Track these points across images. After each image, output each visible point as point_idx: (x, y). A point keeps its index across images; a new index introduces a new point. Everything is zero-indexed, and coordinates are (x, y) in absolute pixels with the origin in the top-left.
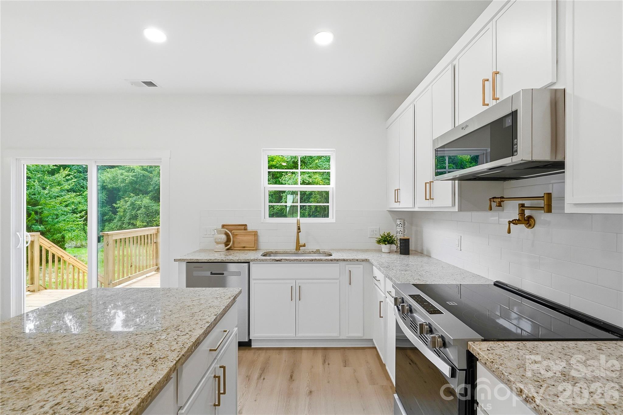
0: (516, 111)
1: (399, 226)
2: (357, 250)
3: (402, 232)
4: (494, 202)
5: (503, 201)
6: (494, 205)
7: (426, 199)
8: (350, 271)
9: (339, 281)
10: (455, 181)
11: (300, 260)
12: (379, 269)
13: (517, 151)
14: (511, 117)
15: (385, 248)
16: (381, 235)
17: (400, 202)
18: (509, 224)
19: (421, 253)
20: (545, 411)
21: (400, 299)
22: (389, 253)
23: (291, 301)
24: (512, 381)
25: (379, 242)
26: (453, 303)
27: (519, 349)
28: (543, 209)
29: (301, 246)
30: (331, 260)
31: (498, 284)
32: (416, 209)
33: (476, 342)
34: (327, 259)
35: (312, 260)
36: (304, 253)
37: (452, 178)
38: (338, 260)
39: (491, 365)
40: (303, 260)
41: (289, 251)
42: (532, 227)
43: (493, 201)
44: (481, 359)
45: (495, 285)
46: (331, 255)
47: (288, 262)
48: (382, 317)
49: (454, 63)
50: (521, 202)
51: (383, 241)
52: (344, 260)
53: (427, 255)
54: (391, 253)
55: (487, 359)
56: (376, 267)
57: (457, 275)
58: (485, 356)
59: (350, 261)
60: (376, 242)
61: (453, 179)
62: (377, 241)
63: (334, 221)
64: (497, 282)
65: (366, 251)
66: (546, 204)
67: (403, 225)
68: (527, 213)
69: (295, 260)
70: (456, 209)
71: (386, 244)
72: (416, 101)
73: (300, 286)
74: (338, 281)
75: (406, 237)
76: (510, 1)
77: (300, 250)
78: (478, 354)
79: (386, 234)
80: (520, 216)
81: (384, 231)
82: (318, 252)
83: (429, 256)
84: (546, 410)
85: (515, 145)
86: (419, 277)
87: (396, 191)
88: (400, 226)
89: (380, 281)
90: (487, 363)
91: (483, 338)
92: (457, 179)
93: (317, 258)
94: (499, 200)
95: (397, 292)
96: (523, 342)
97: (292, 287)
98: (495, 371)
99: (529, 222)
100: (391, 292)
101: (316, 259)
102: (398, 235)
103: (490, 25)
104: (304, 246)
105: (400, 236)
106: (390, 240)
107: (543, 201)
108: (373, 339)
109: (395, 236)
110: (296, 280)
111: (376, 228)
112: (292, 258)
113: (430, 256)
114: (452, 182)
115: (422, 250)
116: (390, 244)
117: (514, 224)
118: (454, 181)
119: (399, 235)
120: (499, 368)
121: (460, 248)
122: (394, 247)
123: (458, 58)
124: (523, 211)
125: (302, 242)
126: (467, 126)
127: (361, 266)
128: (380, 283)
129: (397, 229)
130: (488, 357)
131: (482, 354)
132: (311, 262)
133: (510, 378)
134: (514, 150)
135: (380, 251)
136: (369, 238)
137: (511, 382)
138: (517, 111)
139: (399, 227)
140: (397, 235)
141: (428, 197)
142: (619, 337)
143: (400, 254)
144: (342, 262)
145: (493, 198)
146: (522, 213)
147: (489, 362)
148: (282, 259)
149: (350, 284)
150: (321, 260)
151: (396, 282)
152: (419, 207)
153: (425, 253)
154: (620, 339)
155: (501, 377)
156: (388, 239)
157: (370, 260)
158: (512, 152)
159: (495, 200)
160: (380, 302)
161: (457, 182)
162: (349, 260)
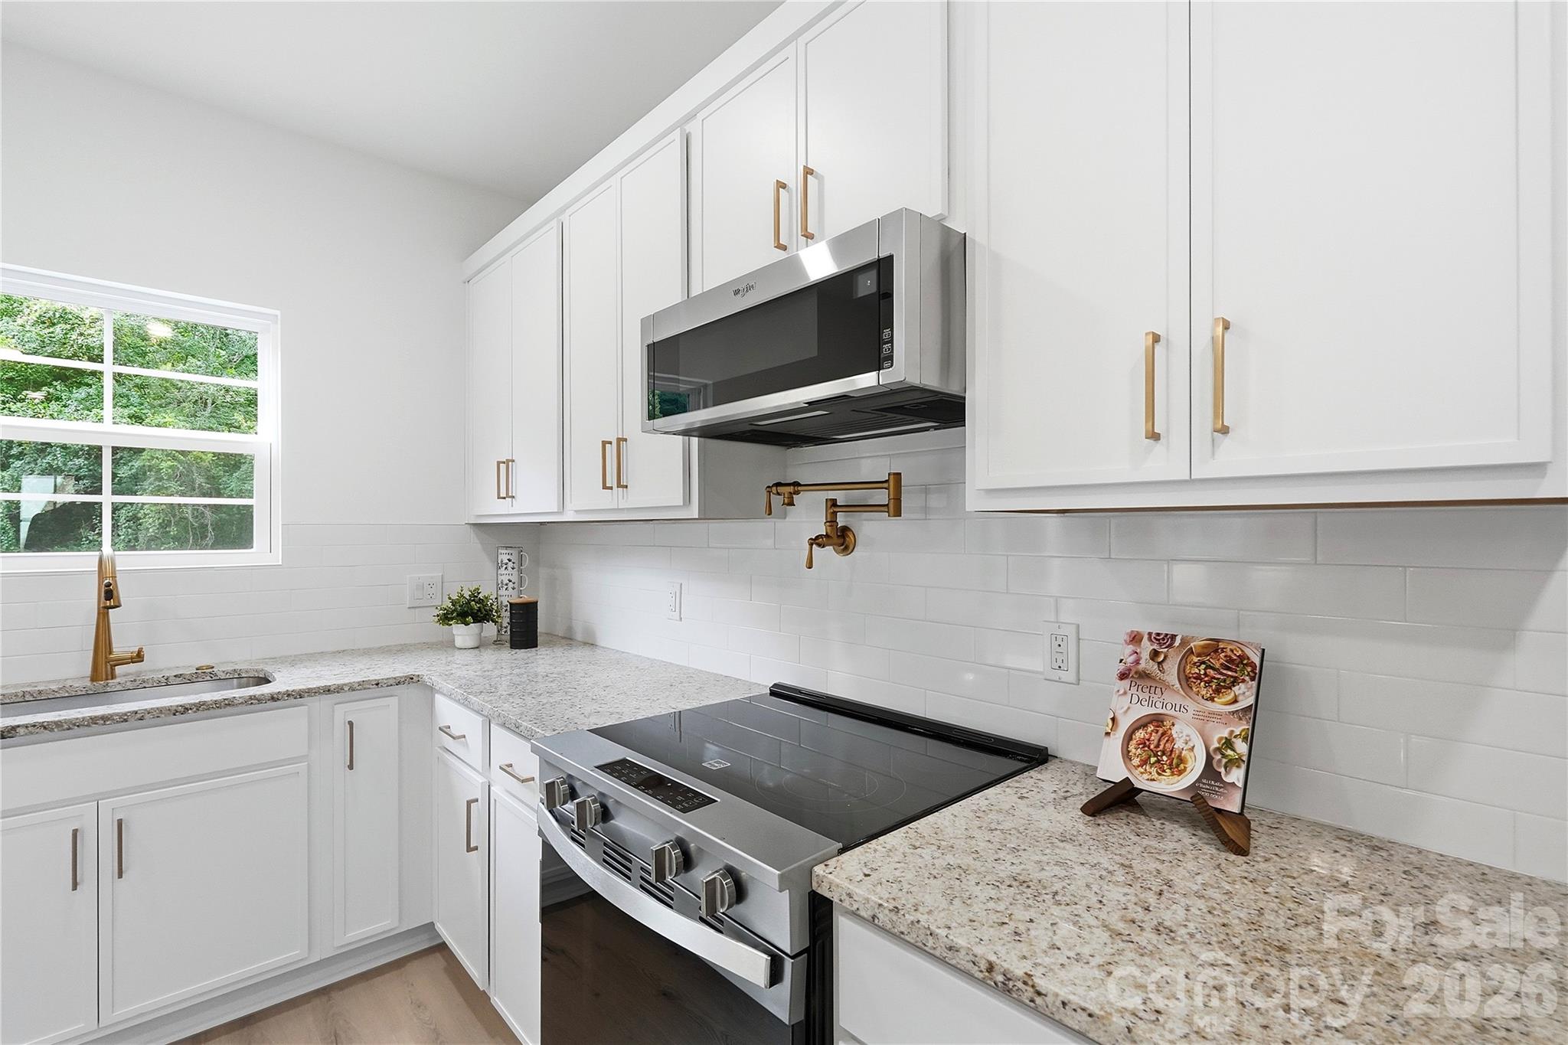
0: (890, 259)
1: (506, 568)
2: (367, 652)
3: (514, 583)
4: (778, 494)
5: (797, 493)
6: (777, 500)
7: (605, 487)
8: (351, 724)
9: (309, 766)
10: (691, 438)
11: (124, 718)
12: (465, 703)
13: (890, 358)
14: (874, 273)
15: (463, 634)
16: (450, 598)
17: (514, 497)
18: (811, 545)
19: (568, 639)
20: (1064, 1004)
21: (563, 783)
22: (477, 648)
23: (75, 888)
24: (962, 947)
25: (446, 618)
26: (721, 763)
27: (916, 848)
28: (885, 509)
29: (122, 662)
30: (273, 698)
31: (779, 692)
32: (569, 516)
33: (829, 862)
34: (251, 698)
35: (186, 709)
36: (141, 685)
37: (682, 428)
38: (300, 694)
39: (895, 918)
40: (138, 716)
41: (54, 687)
42: (850, 550)
43: (775, 492)
44: (858, 909)
45: (773, 693)
46: (265, 680)
47: (57, 733)
48: (476, 848)
49: (688, 128)
50: (832, 495)
51: (458, 615)
52: (328, 690)
53: (585, 644)
54: (482, 650)
55: (880, 905)
56: (449, 696)
57: (682, 682)
58: (873, 898)
59: (352, 689)
60: (436, 619)
61: (687, 433)
62: (438, 616)
63: (277, 558)
64: (775, 685)
65: (401, 649)
66: (891, 497)
67: (517, 563)
68: (842, 519)
69: (94, 720)
70: (694, 512)
71: (467, 624)
72: (569, 212)
73: (120, 823)
74: (306, 763)
75: (526, 598)
76: (843, 3)
77: (113, 677)
78: (850, 895)
79: (467, 594)
80: (828, 528)
81: (459, 586)
82: (205, 675)
83: (590, 644)
84: (1066, 1001)
85: (887, 343)
86: (596, 706)
87: (503, 467)
88: (509, 568)
89: (464, 737)
90: (880, 916)
91: (840, 845)
92: (695, 434)
93: (208, 697)
94: (791, 489)
95: (547, 763)
96: (910, 825)
97: (75, 833)
98: (906, 933)
99: (841, 538)
100: (511, 766)
101: (204, 703)
102: (503, 592)
103: (790, 50)
104: (139, 657)
105: (508, 597)
106: (479, 610)
107: (887, 491)
108: (432, 924)
109: (493, 597)
110: (97, 798)
111: (432, 578)
112: (80, 716)
113: (592, 644)
114: (683, 439)
115: (570, 629)
116: (479, 622)
117: (819, 545)
118: (687, 438)
119: (507, 593)
120: (918, 922)
121: (678, 614)
122: (490, 629)
123: (700, 116)
124: (835, 513)
125: (121, 646)
126: (749, 288)
127: (393, 701)
128: (466, 745)
129: (500, 578)
130: (881, 898)
131: (862, 893)
132: (179, 717)
133: (954, 939)
134: (882, 356)
135: (450, 645)
136: (409, 608)
137: (957, 951)
138: (891, 257)
139: (506, 572)
140: (500, 592)
141: (611, 480)
142: (1025, 762)
143: (512, 647)
144: (317, 697)
145: (778, 485)
146: (832, 521)
147: (887, 912)
148: (14, 728)
149: (351, 767)
150: (229, 703)
151: (536, 732)
152: (575, 511)
153: (579, 637)
154: (1031, 766)
155: (925, 945)
156: (472, 609)
157: (426, 678)
158: (878, 359)
159: (781, 489)
160: (469, 803)
161: (695, 441)
162: (346, 689)
